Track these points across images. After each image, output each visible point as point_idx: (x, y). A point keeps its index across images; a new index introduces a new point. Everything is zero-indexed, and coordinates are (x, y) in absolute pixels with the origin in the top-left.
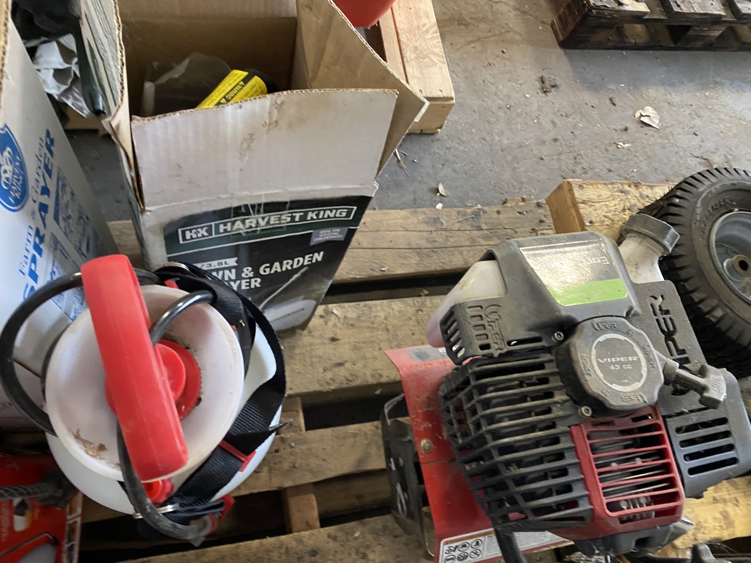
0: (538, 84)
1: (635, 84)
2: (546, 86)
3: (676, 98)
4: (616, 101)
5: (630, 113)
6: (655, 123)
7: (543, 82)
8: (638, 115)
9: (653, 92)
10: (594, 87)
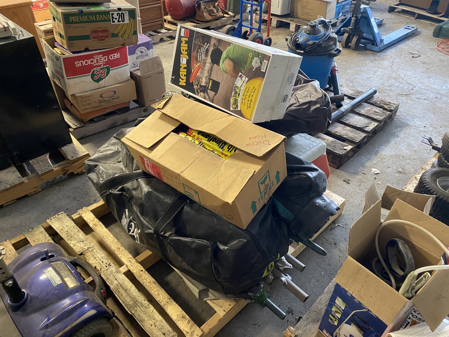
0: (345, 183)
1: (363, 165)
2: (347, 182)
3: (374, 162)
4: (364, 173)
5: (371, 174)
6: (378, 172)
7: (345, 181)
8: (373, 173)
9: (368, 164)
10: (356, 173)
